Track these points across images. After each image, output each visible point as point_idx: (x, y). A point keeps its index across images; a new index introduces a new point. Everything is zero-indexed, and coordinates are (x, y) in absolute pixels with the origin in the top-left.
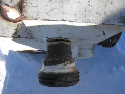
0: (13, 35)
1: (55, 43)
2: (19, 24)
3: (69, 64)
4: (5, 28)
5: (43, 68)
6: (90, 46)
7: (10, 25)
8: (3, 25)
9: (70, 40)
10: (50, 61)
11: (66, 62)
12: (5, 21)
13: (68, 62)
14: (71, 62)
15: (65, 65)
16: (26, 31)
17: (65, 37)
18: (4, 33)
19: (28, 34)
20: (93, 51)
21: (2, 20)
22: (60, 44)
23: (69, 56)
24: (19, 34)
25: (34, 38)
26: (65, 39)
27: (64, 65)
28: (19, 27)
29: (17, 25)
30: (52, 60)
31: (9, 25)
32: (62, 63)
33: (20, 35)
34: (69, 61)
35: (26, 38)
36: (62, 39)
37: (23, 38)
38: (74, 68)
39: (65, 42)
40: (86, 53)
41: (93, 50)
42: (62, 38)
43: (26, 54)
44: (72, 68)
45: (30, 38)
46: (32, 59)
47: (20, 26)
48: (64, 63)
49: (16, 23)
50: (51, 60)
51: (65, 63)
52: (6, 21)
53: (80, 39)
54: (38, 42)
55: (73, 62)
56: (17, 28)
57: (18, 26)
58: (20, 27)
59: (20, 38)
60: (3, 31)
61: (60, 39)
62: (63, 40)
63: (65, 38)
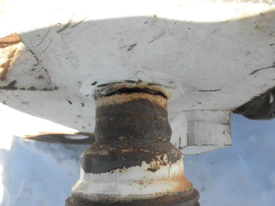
1: (119, 99)
2: (15, 51)
3: (165, 164)
5: (80, 182)
6: (221, 113)
9: (167, 91)
10: (102, 158)
11: (156, 160)
13: (162, 158)
14: (173, 159)
15: (154, 170)
16: (32, 70)
17: (150, 81)
19: (40, 77)
20: (228, 127)
22: (134, 101)
23: (165, 139)
24: (11, 79)
25: (56, 88)
26: (151, 88)
27: (149, 169)
28: (13, 59)
30: (110, 152)
32: (144, 163)
33: (14, 82)
34: (165, 157)
35: (33, 89)
36: (141, 85)
37: (23, 89)
38: (182, 178)
39: (150, 97)
40: (210, 135)
41: (228, 124)
42: (140, 81)
43: (53, 145)
44: (175, 178)
45: (45, 89)
46: (66, 159)
47: (15, 57)
48: (148, 162)
49: (7, 48)
50: (105, 153)
51: (153, 163)
53: (194, 89)
54: (71, 103)
55: (179, 158)
56: (9, 62)
57: (11, 56)
58: (17, 59)
59: (16, 88)
61: (134, 85)
62: (145, 90)
63: (150, 84)
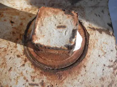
0: (110, 35)
4: (102, 50)
7: (94, 43)
8: (97, 56)
12: (88, 54)
18: (112, 51)
21: (88, 59)
29: (93, 32)
31: (95, 45)
52: (89, 51)
60: (107, 53)
